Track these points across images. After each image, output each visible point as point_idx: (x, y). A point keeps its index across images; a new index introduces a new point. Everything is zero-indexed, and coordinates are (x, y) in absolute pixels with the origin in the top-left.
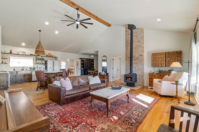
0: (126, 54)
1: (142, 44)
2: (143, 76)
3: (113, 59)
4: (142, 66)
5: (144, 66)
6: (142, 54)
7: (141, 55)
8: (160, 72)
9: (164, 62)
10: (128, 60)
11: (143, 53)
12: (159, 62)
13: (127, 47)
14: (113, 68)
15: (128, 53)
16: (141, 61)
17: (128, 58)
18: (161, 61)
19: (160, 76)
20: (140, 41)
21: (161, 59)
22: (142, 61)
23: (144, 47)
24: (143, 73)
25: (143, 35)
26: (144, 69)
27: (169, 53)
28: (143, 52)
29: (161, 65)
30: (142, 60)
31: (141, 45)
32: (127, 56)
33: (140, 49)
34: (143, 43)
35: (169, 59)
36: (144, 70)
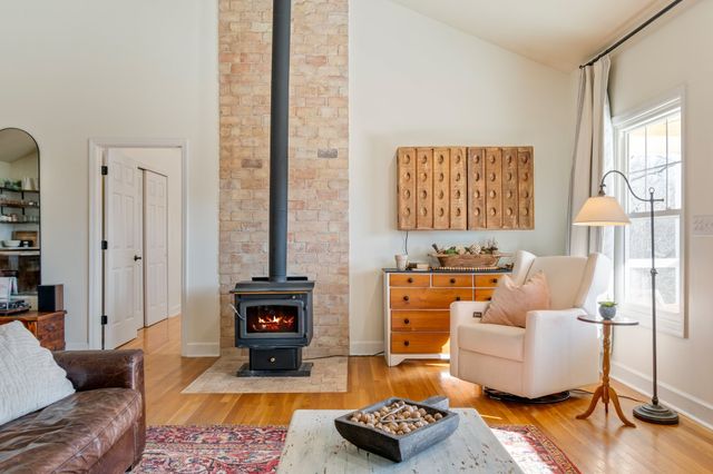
0: (224, 138)
1: (339, 83)
2: (344, 289)
3: (105, 171)
4: (334, 228)
5: (345, 228)
6: (334, 146)
7: (333, 155)
8: (441, 261)
9: (462, 201)
10: (237, 184)
11: (342, 143)
12: (438, 202)
13: (228, 80)
14: (105, 245)
15: (236, 132)
16: (333, 195)
17: (238, 163)
18: (446, 194)
19: (453, 281)
20: (323, 60)
21: (444, 186)
22: (336, 191)
23: (346, 99)
24: (344, 272)
25: (345, 25)
26: (347, 244)
27: (481, 154)
28: (344, 132)
29: (444, 219)
30: (336, 186)
31: (327, 89)
32: (230, 150)
33: (326, 112)
34: (343, 77)
35: (481, 185)
36: (346, 253)
